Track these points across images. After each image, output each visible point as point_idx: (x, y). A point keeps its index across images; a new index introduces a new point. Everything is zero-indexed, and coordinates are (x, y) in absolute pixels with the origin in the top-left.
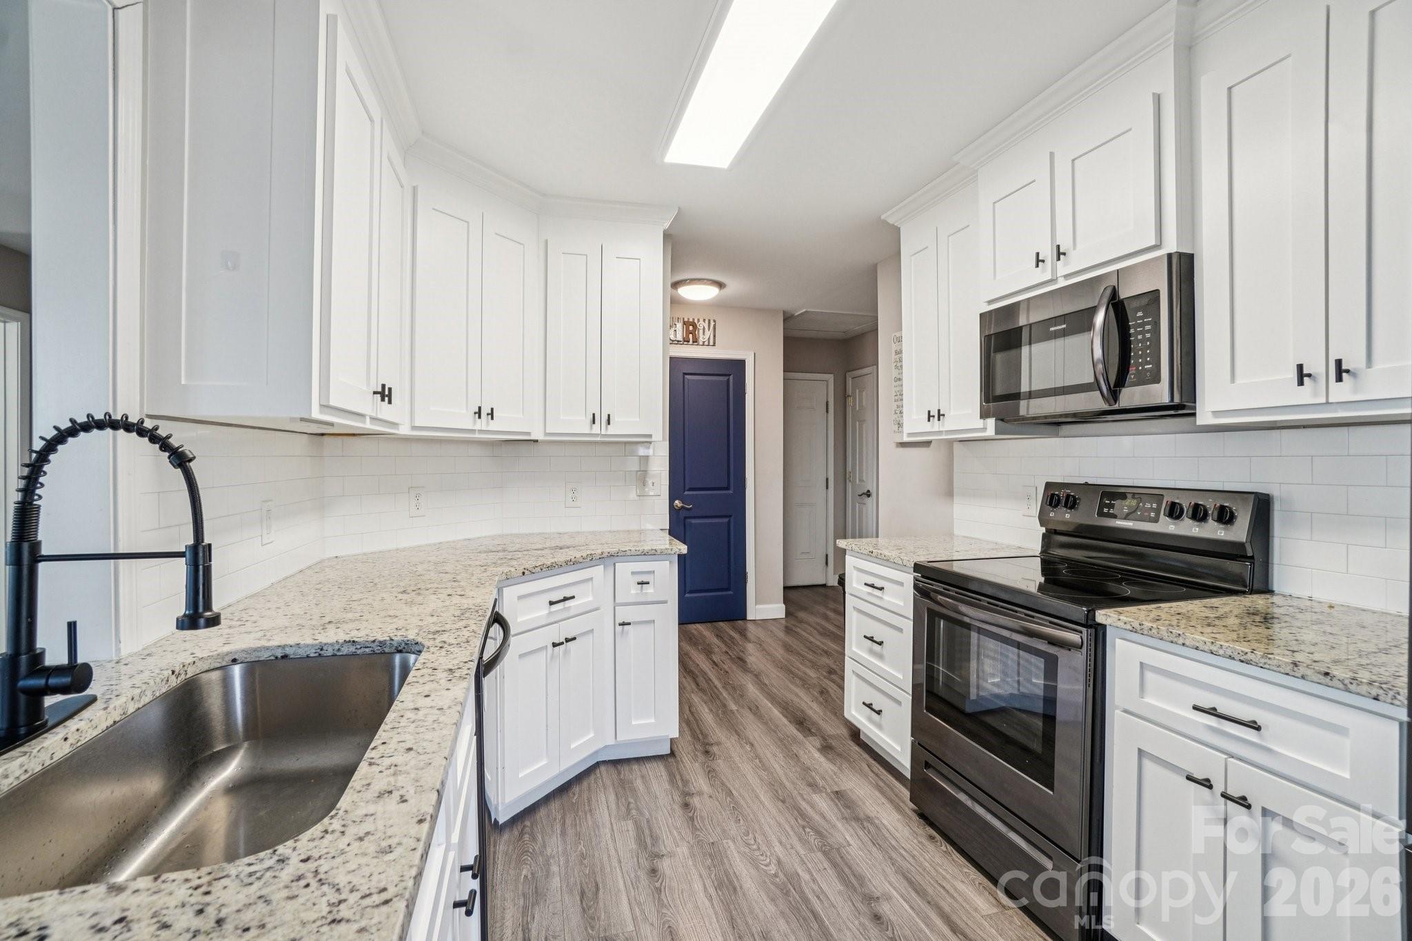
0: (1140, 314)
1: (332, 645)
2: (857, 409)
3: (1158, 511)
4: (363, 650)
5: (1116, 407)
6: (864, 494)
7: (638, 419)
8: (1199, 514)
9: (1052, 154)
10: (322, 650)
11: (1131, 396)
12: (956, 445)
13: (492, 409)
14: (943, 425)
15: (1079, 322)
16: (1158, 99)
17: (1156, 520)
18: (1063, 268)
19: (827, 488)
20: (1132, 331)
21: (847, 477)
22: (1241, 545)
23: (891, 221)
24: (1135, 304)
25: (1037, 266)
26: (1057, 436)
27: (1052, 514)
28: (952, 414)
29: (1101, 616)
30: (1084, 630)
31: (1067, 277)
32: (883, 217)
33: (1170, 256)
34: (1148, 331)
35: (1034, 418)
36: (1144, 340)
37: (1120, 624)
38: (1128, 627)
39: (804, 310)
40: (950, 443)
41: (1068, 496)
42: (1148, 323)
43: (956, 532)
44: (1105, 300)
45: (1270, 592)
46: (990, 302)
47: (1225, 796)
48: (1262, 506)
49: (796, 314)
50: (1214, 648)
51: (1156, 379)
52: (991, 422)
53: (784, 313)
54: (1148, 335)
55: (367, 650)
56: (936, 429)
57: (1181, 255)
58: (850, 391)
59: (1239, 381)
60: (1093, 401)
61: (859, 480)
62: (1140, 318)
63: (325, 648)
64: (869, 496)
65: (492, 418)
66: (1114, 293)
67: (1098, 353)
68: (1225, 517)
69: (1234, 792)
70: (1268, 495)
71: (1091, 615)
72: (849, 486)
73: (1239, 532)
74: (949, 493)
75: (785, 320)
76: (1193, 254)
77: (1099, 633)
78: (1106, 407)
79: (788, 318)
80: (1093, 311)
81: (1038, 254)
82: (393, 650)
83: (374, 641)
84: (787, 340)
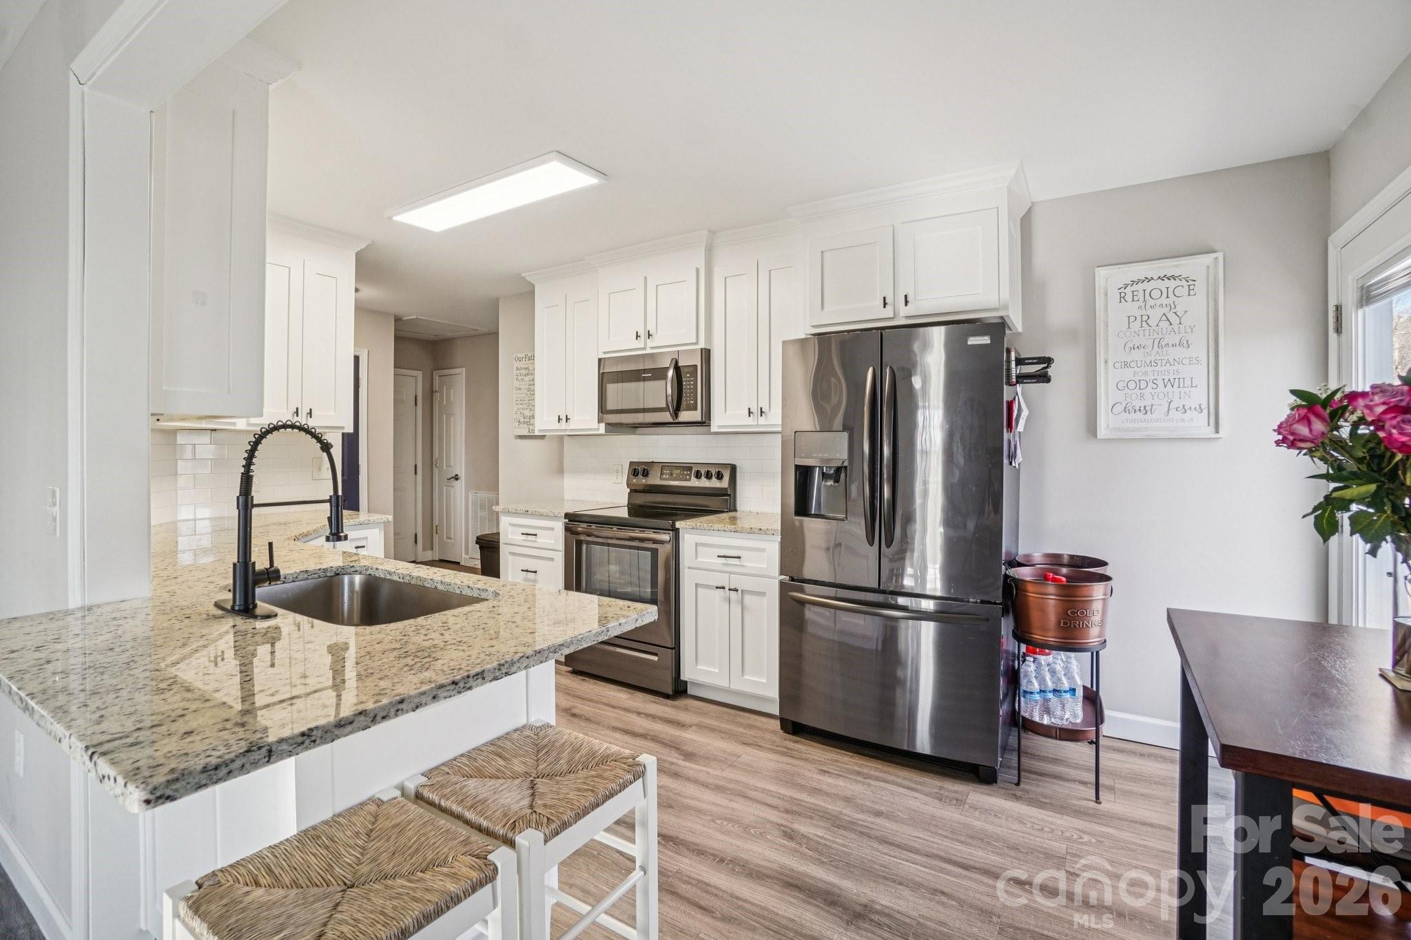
0: (688, 375)
1: (292, 574)
2: (445, 403)
3: (690, 475)
4: (313, 576)
5: (677, 421)
6: (453, 477)
7: (333, 414)
8: (709, 476)
9: (646, 278)
10: (285, 578)
11: (685, 416)
12: (566, 440)
13: (311, 410)
14: (569, 426)
15: (659, 374)
16: (698, 270)
17: (690, 480)
18: (650, 343)
19: (416, 473)
20: (684, 383)
21: (434, 463)
22: (726, 489)
23: (528, 279)
24: (686, 370)
25: (637, 339)
26: (634, 434)
27: (634, 481)
28: (575, 418)
29: (678, 524)
30: (671, 532)
31: (652, 348)
32: (523, 275)
33: (702, 349)
34: (692, 385)
35: (627, 424)
36: (690, 389)
37: (687, 526)
38: (690, 527)
39: (415, 317)
40: (561, 438)
41: (644, 469)
42: (692, 381)
43: (565, 498)
44: (673, 366)
45: (736, 511)
46: (605, 353)
47: (730, 590)
48: (733, 469)
49: (405, 319)
50: (725, 529)
51: (695, 409)
52: (602, 426)
53: (395, 316)
54: (692, 387)
55: (315, 576)
56: (563, 428)
57: (706, 349)
58: (436, 386)
59: (728, 412)
60: (666, 417)
61: (446, 466)
62: (688, 377)
63: (287, 577)
64: (457, 479)
65: (311, 417)
66: (677, 363)
67: (669, 391)
68: (720, 476)
69: (732, 587)
70: (735, 465)
71: (674, 524)
72: (436, 471)
73: (725, 483)
74: (560, 471)
75: (396, 320)
76: (710, 350)
77: (676, 531)
78: (671, 420)
79: (398, 320)
80: (667, 369)
81: (637, 332)
82: (333, 574)
83: (320, 569)
84: (398, 339)
